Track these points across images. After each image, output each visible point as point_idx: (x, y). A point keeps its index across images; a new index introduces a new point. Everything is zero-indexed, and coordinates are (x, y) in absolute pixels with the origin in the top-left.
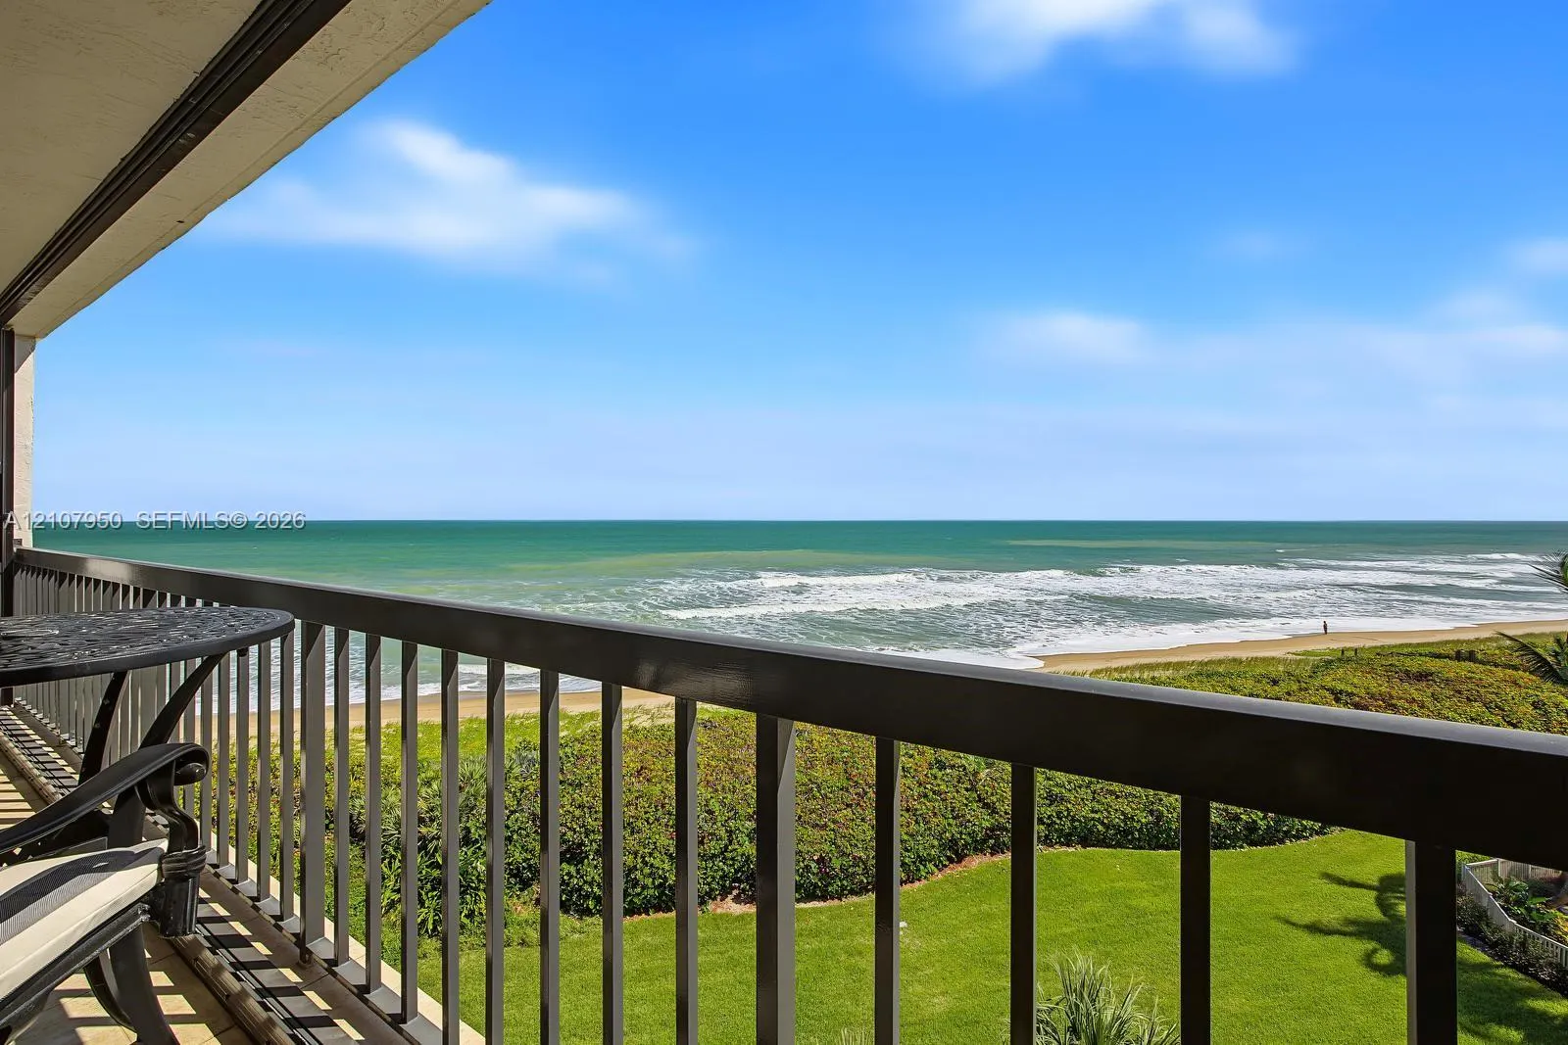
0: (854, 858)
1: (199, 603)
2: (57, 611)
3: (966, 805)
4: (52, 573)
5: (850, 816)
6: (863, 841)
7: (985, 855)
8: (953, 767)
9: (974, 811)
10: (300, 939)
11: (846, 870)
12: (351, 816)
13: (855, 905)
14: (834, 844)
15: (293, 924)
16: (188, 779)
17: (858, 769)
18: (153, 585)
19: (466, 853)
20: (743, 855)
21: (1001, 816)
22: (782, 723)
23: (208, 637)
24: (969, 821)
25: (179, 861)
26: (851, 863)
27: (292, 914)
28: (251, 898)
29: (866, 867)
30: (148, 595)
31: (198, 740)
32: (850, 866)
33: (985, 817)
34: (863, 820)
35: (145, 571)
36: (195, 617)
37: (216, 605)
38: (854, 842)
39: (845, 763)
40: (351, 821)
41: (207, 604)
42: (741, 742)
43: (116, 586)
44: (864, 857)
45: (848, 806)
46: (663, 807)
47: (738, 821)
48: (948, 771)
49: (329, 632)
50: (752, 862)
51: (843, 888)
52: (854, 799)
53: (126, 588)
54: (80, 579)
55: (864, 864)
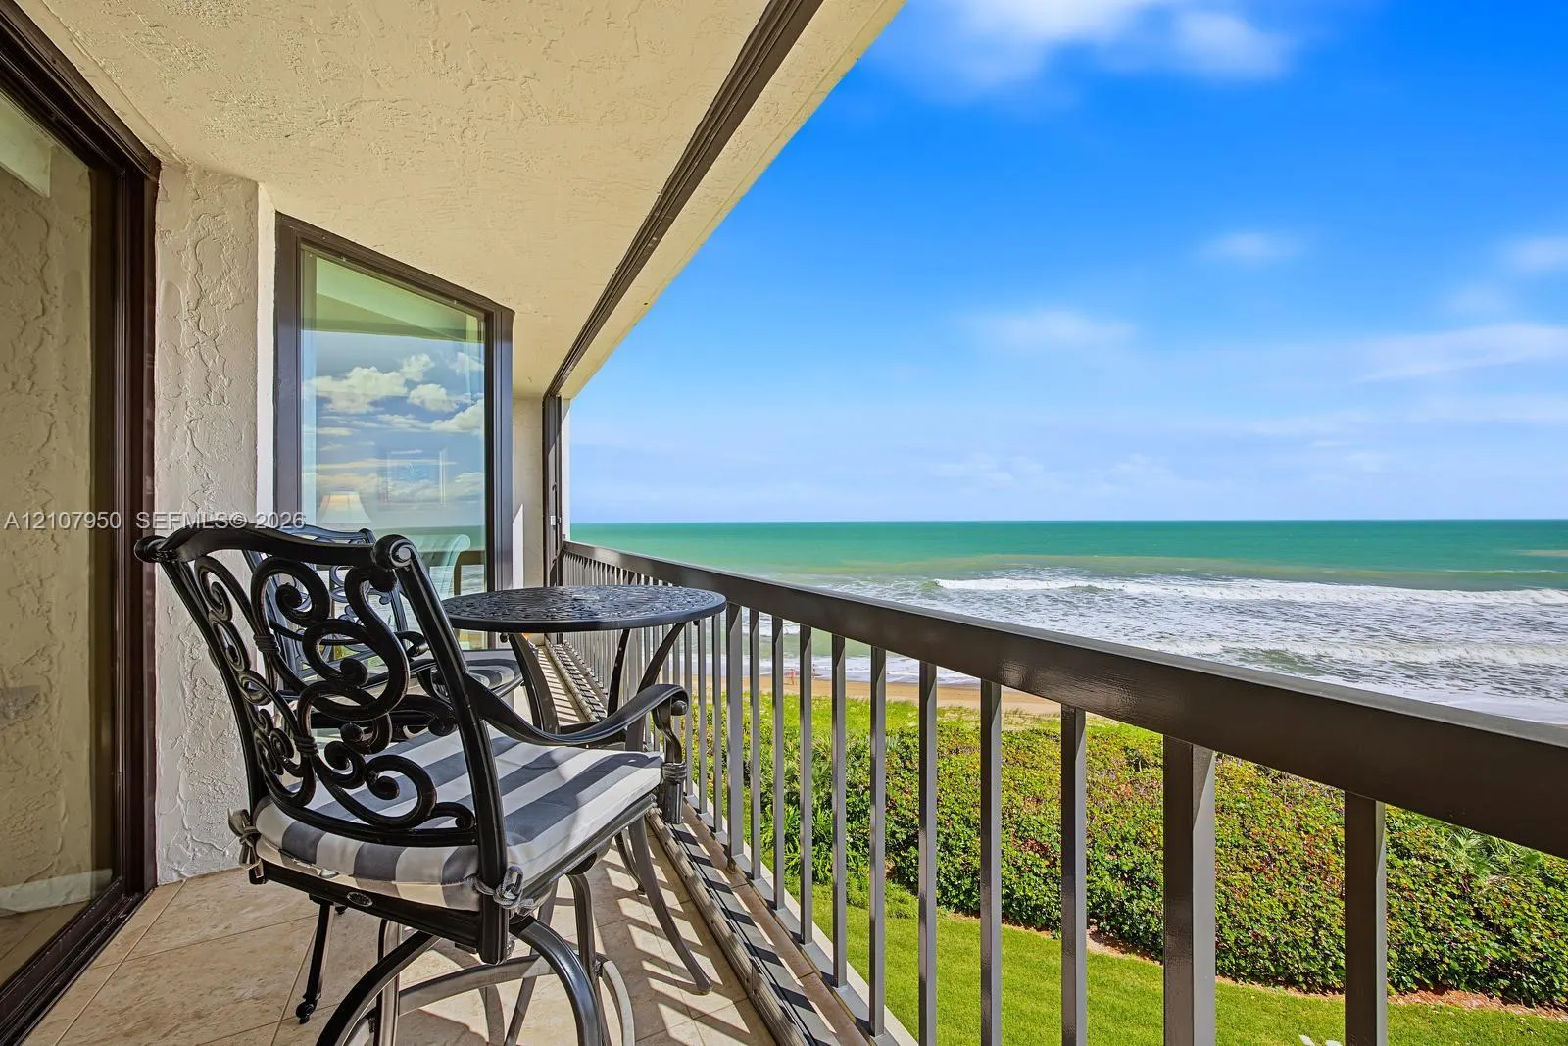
0: (1256, 936)
1: (660, 583)
2: (584, 584)
3: (1453, 918)
4: (581, 557)
5: (1250, 882)
6: (1268, 918)
7: (1491, 997)
8: (1425, 858)
9: (1467, 928)
10: (728, 850)
11: (1245, 947)
12: (744, 763)
13: (1259, 996)
14: (1224, 910)
15: (722, 837)
16: (678, 712)
17: (1260, 826)
18: (633, 567)
19: (828, 815)
20: (1102, 890)
21: (1524, 950)
22: (1198, 751)
23: (677, 610)
24: (1456, 940)
25: (672, 770)
26: (1251, 941)
27: (722, 830)
28: (696, 809)
29: (1275, 952)
30: (632, 575)
31: (682, 684)
32: (1250, 944)
33: (1491, 944)
34: (1269, 891)
35: (627, 558)
36: (667, 594)
37: (671, 585)
38: (1255, 915)
39: (1242, 816)
40: (745, 767)
41: (665, 584)
42: (1101, 765)
43: (613, 568)
44: (1271, 939)
45: (1245, 869)
46: (1011, 816)
47: (1097, 852)
48: (1414, 861)
49: (745, 612)
50: (1113, 901)
51: (1239, 969)
52: (1255, 863)
53: (619, 570)
54: (595, 562)
55: (1271, 946)
